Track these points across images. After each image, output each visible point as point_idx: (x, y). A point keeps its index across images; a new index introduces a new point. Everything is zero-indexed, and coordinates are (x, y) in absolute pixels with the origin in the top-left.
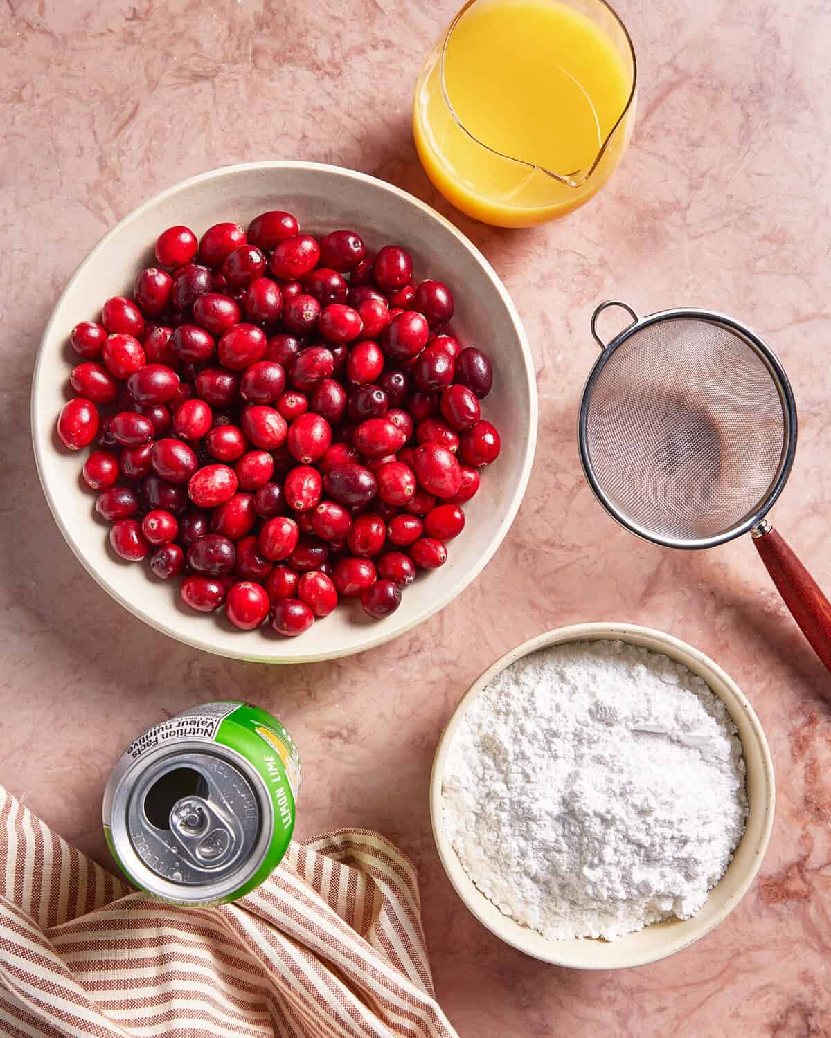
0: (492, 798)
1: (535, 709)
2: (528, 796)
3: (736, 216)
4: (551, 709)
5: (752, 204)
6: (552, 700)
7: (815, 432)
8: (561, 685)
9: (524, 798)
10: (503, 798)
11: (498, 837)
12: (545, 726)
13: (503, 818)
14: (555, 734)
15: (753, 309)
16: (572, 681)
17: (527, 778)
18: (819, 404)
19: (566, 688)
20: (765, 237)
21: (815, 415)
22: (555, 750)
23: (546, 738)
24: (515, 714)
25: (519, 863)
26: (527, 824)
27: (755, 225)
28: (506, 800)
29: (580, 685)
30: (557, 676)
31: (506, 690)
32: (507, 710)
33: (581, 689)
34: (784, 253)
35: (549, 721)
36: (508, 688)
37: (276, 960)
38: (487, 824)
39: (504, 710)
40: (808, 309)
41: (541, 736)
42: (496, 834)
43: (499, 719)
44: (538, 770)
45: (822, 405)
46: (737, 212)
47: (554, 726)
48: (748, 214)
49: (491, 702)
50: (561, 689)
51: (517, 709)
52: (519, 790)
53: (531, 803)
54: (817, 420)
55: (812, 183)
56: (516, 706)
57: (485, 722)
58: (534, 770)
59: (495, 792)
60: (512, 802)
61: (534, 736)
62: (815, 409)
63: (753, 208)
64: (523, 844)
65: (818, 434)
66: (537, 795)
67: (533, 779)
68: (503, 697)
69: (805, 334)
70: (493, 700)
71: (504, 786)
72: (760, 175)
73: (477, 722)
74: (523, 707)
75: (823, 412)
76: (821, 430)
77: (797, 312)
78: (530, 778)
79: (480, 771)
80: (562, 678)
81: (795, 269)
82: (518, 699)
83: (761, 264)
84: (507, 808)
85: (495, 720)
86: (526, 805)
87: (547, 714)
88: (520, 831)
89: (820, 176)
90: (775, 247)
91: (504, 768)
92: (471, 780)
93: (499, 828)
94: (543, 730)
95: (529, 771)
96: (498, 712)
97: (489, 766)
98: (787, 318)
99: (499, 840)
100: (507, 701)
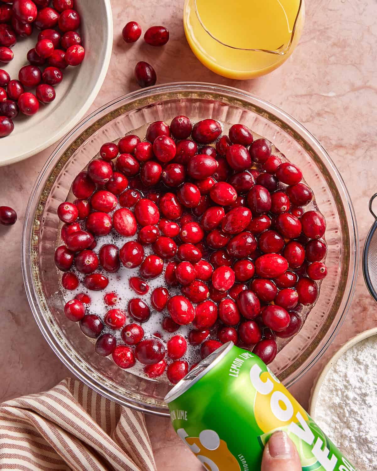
0: (345, 438)
1: (350, 385)
2: (363, 432)
3: (318, 33)
4: (359, 381)
5: (327, 26)
6: (357, 376)
7: (363, 151)
8: (359, 366)
9: (361, 434)
10: (351, 437)
11: (355, 456)
12: (358, 391)
13: (354, 447)
14: (365, 395)
15: (328, 84)
16: (364, 363)
17: (360, 423)
18: (366, 135)
19: (362, 367)
20: (334, 44)
21: (364, 141)
22: (369, 403)
23: (361, 398)
24: (341, 390)
25: (370, 466)
26: (368, 446)
27: (329, 38)
28: (353, 437)
29: (369, 363)
30: (355, 362)
31: (332, 378)
32: (336, 389)
33: (370, 366)
34: (345, 53)
35: (360, 388)
36: (333, 376)
37: (59, 445)
38: (346, 451)
39: (334, 389)
40: (359, 83)
41: (358, 398)
42: (353, 456)
43: (333, 395)
44: (363, 417)
45: (367, 136)
46: (319, 31)
47: (364, 391)
48: (325, 32)
49: (326, 385)
50: (360, 368)
51: (341, 387)
52: (357, 430)
53: (366, 435)
54: (365, 144)
55: (360, 14)
56: (340, 386)
57: (327, 398)
58: (361, 417)
59: (345, 435)
60: (356, 438)
61: (355, 399)
62: (364, 139)
63: (327, 28)
64: (369, 456)
65: (366, 152)
66: (367, 430)
67: (363, 422)
68: (331, 382)
69: (357, 97)
70: (326, 384)
71: (349, 431)
72: (331, 10)
73: (322, 398)
74: (344, 385)
75: (368, 140)
76: (367, 150)
77: (353, 85)
78: (361, 422)
79: (333, 425)
80: (358, 362)
81: (352, 61)
82: (340, 381)
83: (333, 59)
84: (354, 441)
85: (331, 396)
86: (364, 437)
87: (358, 385)
88: (365, 450)
89: (364, 10)
90: (340, 49)
91: (345, 420)
92: (330, 431)
93: (354, 452)
94: (358, 394)
95: (359, 419)
96: (332, 391)
97: (337, 421)
98: (347, 88)
99: (356, 458)
100: (334, 384)
